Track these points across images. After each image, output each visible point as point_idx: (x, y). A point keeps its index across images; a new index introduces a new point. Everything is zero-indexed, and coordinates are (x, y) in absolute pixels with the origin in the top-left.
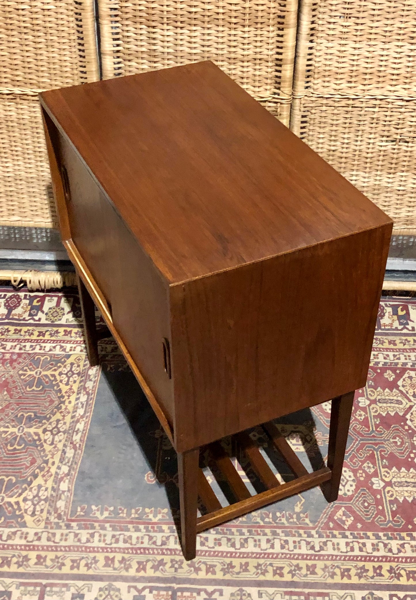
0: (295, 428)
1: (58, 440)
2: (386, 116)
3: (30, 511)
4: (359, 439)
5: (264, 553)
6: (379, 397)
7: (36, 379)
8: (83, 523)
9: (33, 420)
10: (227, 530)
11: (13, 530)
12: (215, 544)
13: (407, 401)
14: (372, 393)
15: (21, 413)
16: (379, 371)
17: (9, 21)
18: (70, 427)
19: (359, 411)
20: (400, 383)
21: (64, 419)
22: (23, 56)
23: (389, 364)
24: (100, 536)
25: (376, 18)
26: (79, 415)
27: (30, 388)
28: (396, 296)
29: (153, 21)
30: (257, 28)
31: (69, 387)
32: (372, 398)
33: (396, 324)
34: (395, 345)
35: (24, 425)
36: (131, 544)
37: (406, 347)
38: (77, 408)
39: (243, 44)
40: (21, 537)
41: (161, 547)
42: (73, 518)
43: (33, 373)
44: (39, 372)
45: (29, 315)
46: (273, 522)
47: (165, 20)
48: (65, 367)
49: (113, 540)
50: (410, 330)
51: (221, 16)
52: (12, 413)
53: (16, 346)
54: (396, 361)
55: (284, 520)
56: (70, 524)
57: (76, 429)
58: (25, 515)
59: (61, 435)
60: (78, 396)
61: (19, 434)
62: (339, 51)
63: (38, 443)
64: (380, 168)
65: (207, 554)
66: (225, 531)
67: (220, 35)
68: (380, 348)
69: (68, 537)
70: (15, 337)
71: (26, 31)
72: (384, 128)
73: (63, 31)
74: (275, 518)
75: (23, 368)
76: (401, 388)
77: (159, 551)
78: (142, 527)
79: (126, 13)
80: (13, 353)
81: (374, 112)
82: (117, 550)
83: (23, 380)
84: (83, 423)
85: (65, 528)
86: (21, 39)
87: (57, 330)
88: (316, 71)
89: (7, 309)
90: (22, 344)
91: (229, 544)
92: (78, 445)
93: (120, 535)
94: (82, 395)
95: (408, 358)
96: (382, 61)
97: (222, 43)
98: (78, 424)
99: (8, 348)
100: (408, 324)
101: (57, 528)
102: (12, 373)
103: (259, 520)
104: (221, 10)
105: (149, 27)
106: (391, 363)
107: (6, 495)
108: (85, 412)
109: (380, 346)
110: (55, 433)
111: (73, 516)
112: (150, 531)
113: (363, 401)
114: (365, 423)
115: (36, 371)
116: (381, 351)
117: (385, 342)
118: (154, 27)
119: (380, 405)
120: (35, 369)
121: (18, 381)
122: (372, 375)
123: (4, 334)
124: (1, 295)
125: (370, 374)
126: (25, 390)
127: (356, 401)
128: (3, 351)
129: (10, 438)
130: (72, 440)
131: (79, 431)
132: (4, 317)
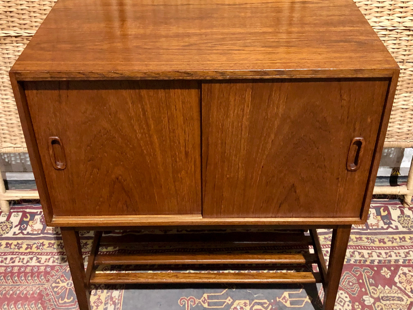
6: (382, 295)
7: (68, 291)
13: (407, 297)
14: (374, 291)
16: (376, 269)
20: (396, 279)
23: (383, 261)
27: (62, 300)
28: (376, 199)
32: (376, 296)
33: (381, 224)
34: (385, 243)
37: (395, 244)
43: (65, 284)
44: (70, 283)
50: (394, 229)
53: (49, 259)
54: (389, 258)
68: (372, 247)
70: (49, 250)
75: (56, 280)
76: (399, 285)
80: (47, 266)
83: (55, 292)
87: (87, 242)
89: (42, 224)
90: (55, 257)
94: (109, 305)
95: (398, 255)
99: (42, 261)
100: (392, 224)
102: (46, 286)
106: (385, 261)
109: (372, 245)
113: (368, 299)
115: (67, 282)
116: (374, 249)
117: (376, 241)
119: (384, 302)
120: (66, 281)
121: (52, 294)
122: (371, 273)
123: (39, 248)
124: (37, 212)
125: (368, 272)
126: (58, 303)
127: (362, 299)
128: (38, 264)
132: (40, 232)
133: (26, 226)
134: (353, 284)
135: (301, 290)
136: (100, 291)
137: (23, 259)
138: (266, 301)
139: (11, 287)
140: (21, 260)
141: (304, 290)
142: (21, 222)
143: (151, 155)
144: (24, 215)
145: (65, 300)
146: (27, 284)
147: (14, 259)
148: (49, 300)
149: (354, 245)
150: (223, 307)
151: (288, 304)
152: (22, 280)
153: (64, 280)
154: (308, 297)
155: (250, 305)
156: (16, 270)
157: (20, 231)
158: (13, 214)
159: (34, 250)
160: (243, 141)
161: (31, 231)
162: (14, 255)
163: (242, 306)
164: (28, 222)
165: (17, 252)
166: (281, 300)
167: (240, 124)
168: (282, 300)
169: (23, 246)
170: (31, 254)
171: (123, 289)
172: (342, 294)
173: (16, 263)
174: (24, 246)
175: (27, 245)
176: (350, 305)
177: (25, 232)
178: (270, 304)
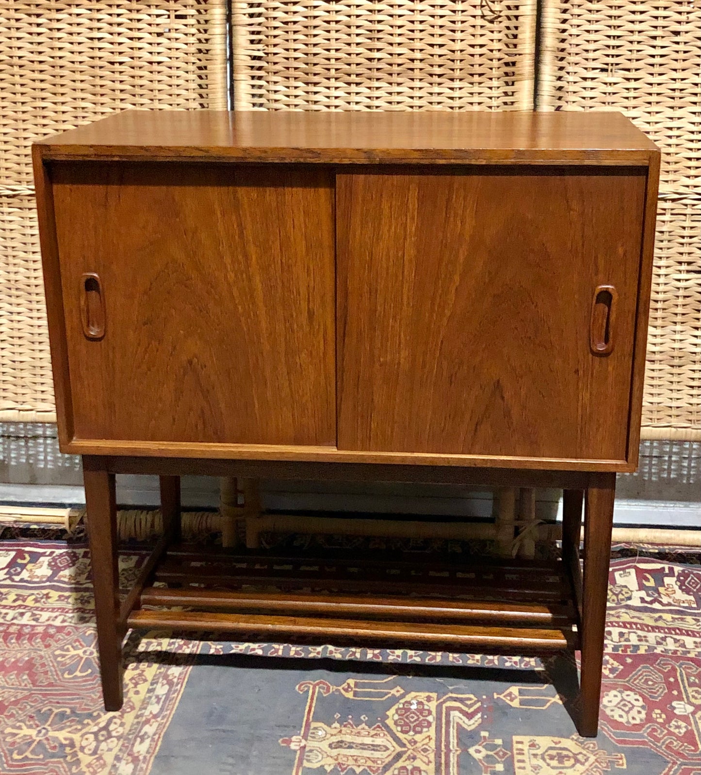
0: (556, 743)
1: (106, 749)
2: (684, 228)
4: (679, 763)
7: (83, 661)
9: (68, 717)
14: (696, 695)
15: (49, 707)
17: (98, 82)
18: (130, 730)
19: (676, 721)
21: (122, 716)
25: (657, 69)
26: (151, 713)
27: (69, 674)
29: (315, 74)
30: (472, 83)
32: (699, 702)
35: (49, 725)
38: (148, 703)
43: (80, 652)
44: (90, 651)
45: (87, 578)
47: (333, 71)
51: (417, 64)
52: (32, 707)
53: (56, 617)
57: (141, 734)
59: (112, 742)
60: (151, 687)
61: (38, 739)
63: (68, 750)
64: (679, 318)
67: (417, 93)
70: (59, 605)
71: (123, 96)
72: (682, 250)
73: (178, 95)
75: (64, 646)
79: (275, 63)
80: (50, 626)
81: (664, 222)
83: (58, 662)
84: (155, 725)
89: (51, 569)
90: (67, 614)
92: (141, 758)
94: (160, 685)
96: (670, 137)
98: (147, 726)
99: (42, 620)
102: (42, 653)
104: (418, 55)
105: (307, 84)
108: (162, 710)
110: (101, 738)
113: (682, 706)
114: (689, 738)
115: (84, 649)
118: (316, 84)
120: (83, 647)
121: (51, 664)
122: (694, 670)
123: (39, 602)
124: (45, 553)
125: (690, 668)
126: (61, 677)
127: (668, 706)
128: (34, 623)
129: (19, 743)
130: (131, 750)
131: (146, 737)
132: (44, 579)
133: (19, 570)
134: (655, 683)
135: (546, 686)
136: (146, 664)
137: (6, 614)
138: (472, 696)
141: (552, 686)
142: (12, 564)
143: (249, 316)
144: (20, 554)
145: (75, 674)
146: (6, 648)
148: (46, 673)
149: (665, 626)
150: (384, 699)
151: (515, 704)
153: (80, 647)
154: (557, 696)
155: (437, 701)
157: (8, 576)
159: (30, 602)
160: (406, 286)
161: (29, 577)
163: (420, 700)
164: (26, 565)
166: (501, 696)
167: (400, 254)
168: (504, 696)
169: (9, 597)
170: (23, 607)
171: (190, 665)
172: (628, 695)
174: (12, 597)
175: (16, 595)
176: (644, 712)
177: (17, 578)
178: (478, 701)
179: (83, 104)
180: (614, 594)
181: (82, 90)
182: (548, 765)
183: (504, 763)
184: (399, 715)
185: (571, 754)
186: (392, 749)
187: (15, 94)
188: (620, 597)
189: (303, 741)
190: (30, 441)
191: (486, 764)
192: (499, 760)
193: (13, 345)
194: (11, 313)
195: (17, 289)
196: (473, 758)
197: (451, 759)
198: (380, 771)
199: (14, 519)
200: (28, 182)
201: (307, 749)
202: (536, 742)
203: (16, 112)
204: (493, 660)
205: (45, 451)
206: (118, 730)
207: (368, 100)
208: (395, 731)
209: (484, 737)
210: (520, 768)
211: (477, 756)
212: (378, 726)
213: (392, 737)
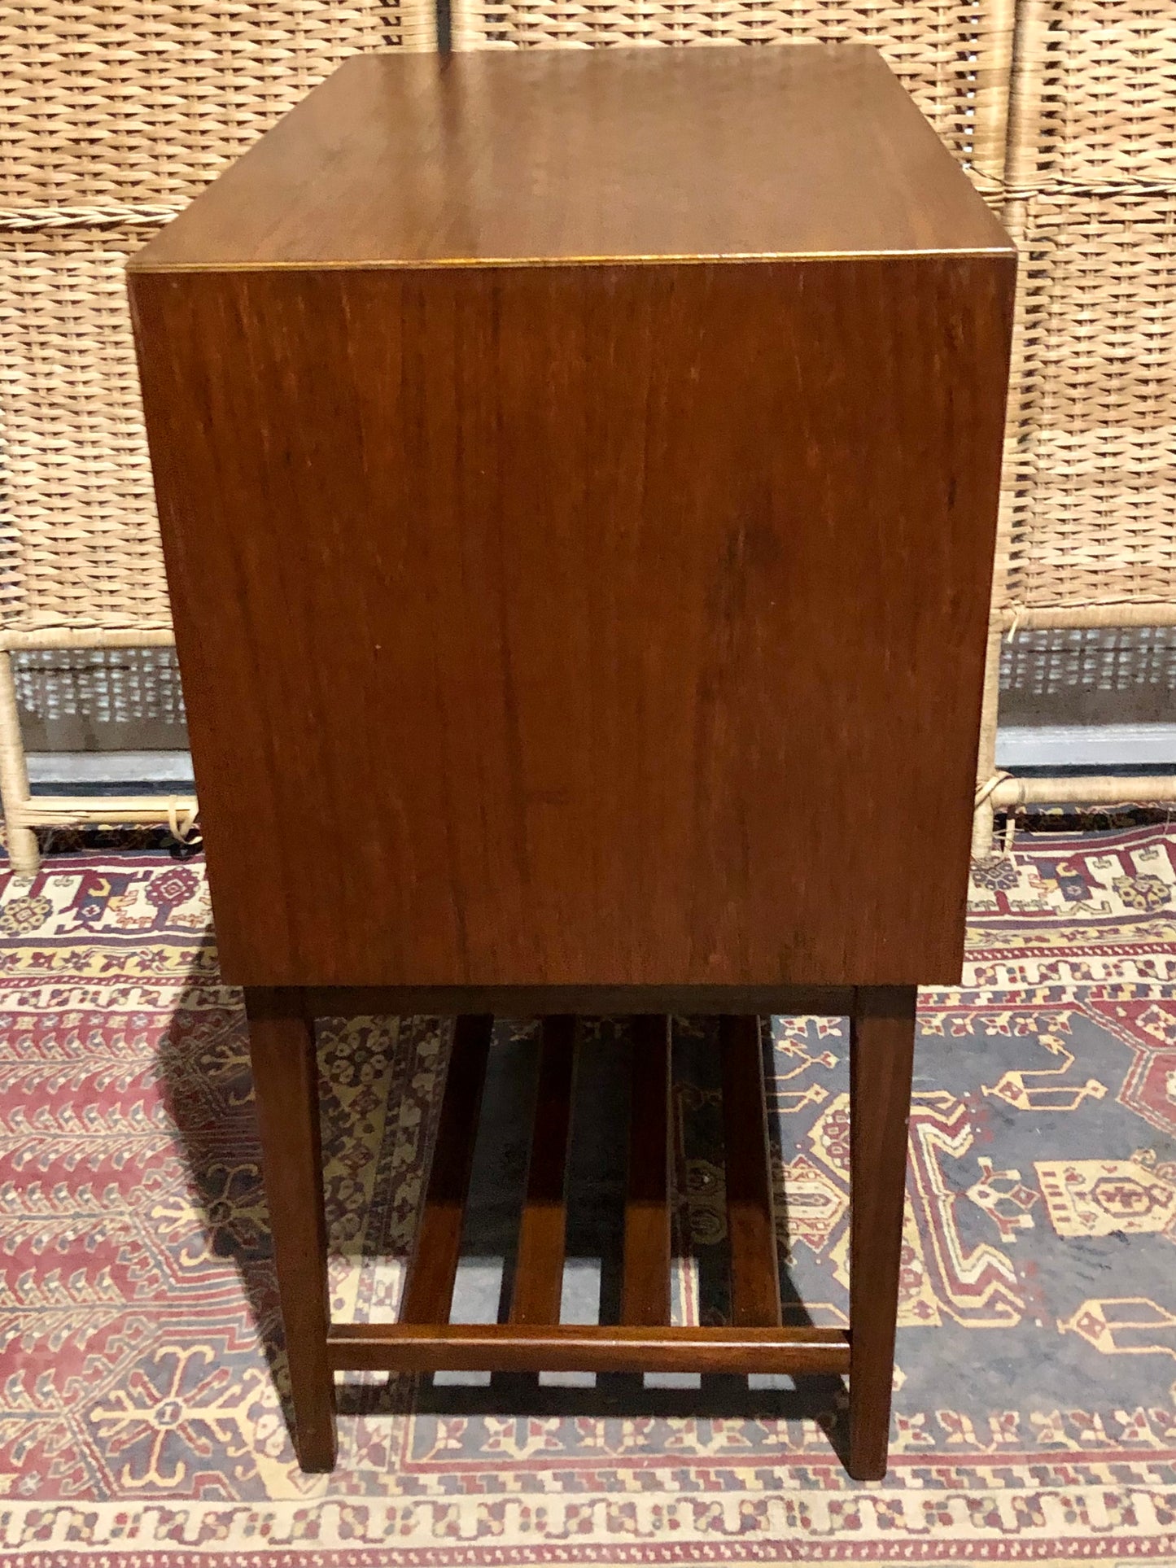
0: (1110, 1171)
1: (342, 1236)
3: (275, 1446)
5: (1103, 1539)
8: (459, 1474)
9: (257, 1181)
10: (958, 1472)
11: (222, 1507)
12: (929, 1518)
15: (219, 1166)
18: (376, 1195)
21: (354, 1175)
22: (224, 106)
24: (525, 1512)
26: (403, 1161)
27: (238, 1097)
31: (361, 1088)
35: (228, 1198)
36: (636, 1532)
38: (393, 1144)
39: (864, 30)
40: (249, 1531)
41: (740, 1538)
42: (424, 1461)
43: (247, 1058)
46: (1112, 1442)
48: (344, 1039)
49: (573, 1524)
52: (187, 1168)
53: (186, 994)
55: (1145, 1433)
56: (417, 1479)
57: (396, 1203)
58: (256, 1456)
59: (349, 1221)
60: (390, 1114)
61: (217, 1225)
62: (1134, 52)
65: (908, 1551)
66: (954, 1476)
69: (412, 1521)
71: (236, 26)
73: (341, 21)
74: (1114, 1430)
75: (213, 1047)
77: (738, 1548)
78: (663, 1474)
82: (588, 1552)
83: (214, 1078)
85: (399, 1490)
86: (219, 52)
88: (1069, 114)
89: (155, 905)
90: (205, 988)
91: (978, 1517)
93: (592, 1504)
94: (403, 1108)
97: (805, 30)
98: (404, 1186)
101: (370, 1492)
102: (180, 1063)
103: (1060, 1436)
107: (186, 1401)
108: (419, 1155)
111: (423, 1455)
112: (696, 1488)
123: (149, 967)
124: (136, 873)
126: (224, 1105)
128: (150, 1008)
129: (185, 1234)
130: (387, 1235)
131: (407, 1209)
132: (148, 925)
133: (97, 910)
136: (370, 1072)
137: (97, 993)
138: (945, 1094)
139: (60, 1067)
140: (89, 997)
142: (81, 900)
144: (91, 880)
145: (248, 1099)
146: (114, 1058)
147: (65, 995)
148: (196, 1100)
150: (797, 1109)
151: (1022, 1103)
152: (97, 1045)
154: (1090, 1085)
156: (72, 1020)
157: (79, 922)
158: (52, 879)
159: (132, 969)
161: (118, 922)
162: (65, 983)
164: (106, 899)
165: (72, 977)
166: (996, 1091)
168: (1001, 1091)
169: (91, 961)
170: (122, 979)
173: (73, 1004)
174: (98, 961)
175: (105, 957)
177: (98, 925)
178: (958, 1103)
179: (159, 45)
180: (1139, 893)
181: (155, 16)
182: (1106, 1210)
183: (1032, 1212)
184: (831, 1137)
185: (1139, 1190)
186: (836, 1200)
187: (24, 28)
188: (1151, 897)
189: (682, 1197)
190: (82, 676)
191: (1001, 1216)
192: (1023, 1206)
193: (51, 509)
194: (44, 450)
195: (50, 405)
196: (981, 1209)
197: (943, 1213)
198: (826, 1242)
199: (76, 820)
200: (60, 201)
201: (691, 1210)
202: (1076, 1172)
203: (28, 64)
204: (965, 1025)
205: (110, 693)
206: (353, 1198)
207: (707, 20)
208: (832, 1167)
209: (986, 1168)
210: (1061, 1219)
211: (987, 1203)
212: (801, 1160)
213: (830, 1178)
